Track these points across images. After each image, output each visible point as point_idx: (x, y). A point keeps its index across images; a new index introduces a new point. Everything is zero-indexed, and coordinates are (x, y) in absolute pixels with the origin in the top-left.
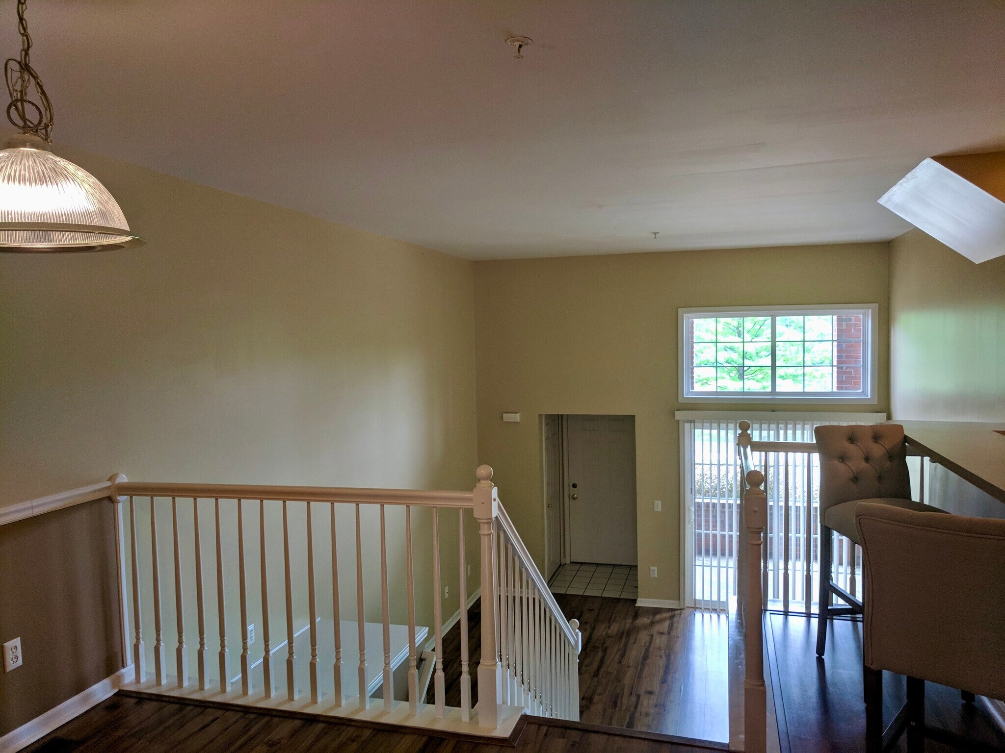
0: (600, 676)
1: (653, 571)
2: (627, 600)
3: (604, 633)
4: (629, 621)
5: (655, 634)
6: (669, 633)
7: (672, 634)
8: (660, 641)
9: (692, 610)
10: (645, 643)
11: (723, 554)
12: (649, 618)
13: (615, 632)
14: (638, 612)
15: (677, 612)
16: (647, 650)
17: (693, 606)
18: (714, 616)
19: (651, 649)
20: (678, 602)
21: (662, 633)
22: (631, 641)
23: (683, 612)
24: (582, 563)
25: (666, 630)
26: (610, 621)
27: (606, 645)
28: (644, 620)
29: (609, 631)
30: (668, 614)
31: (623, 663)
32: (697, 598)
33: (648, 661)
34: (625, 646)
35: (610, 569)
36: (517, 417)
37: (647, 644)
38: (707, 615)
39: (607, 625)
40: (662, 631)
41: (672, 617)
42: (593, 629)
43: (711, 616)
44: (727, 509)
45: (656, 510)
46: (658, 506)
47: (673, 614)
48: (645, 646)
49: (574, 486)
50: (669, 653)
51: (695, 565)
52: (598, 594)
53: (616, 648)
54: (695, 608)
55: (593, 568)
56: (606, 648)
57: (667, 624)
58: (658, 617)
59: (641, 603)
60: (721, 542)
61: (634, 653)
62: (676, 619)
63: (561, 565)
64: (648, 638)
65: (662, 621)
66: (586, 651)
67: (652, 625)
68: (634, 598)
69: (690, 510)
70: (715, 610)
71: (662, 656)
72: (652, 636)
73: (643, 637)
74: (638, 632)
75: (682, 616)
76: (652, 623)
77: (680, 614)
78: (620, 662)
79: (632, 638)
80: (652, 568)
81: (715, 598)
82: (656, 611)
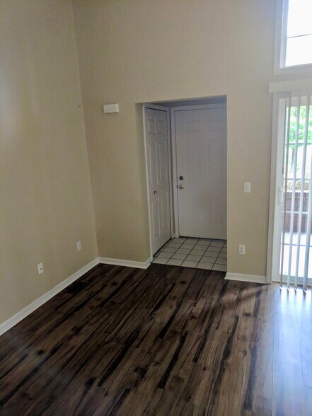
0: (166, 387)
1: (242, 248)
2: (217, 273)
3: (189, 311)
4: (216, 297)
5: (240, 315)
6: (255, 316)
7: (259, 316)
8: (245, 327)
9: (278, 285)
10: (229, 328)
11: (295, 230)
12: (235, 294)
13: (199, 312)
14: (226, 286)
15: (263, 287)
16: (230, 341)
17: (279, 281)
18: (300, 291)
19: (235, 338)
20: (263, 277)
21: (247, 315)
22: (214, 325)
23: (270, 287)
24: (188, 238)
25: (251, 311)
26: (198, 296)
27: (187, 329)
28: (230, 297)
29: (194, 310)
30: (254, 290)
31: (200, 361)
32: (284, 274)
33: (230, 360)
34: (207, 332)
35: (208, 243)
36: (116, 108)
37: (231, 331)
38: (292, 290)
39: (194, 302)
40: (247, 312)
41: (258, 294)
42: (179, 306)
43: (296, 292)
44: (301, 198)
45: (245, 191)
46: (248, 187)
47: (260, 289)
48: (228, 333)
49: (181, 178)
50: (255, 347)
51: (283, 244)
52: (192, 265)
53: (197, 334)
54: (281, 283)
55: (194, 242)
56: (186, 334)
57: (253, 301)
58: (245, 293)
59: (230, 276)
60: (294, 221)
61: (215, 344)
62: (262, 296)
63: (171, 239)
64: (233, 321)
65: (249, 297)
66: (163, 338)
67: (238, 304)
68: (224, 270)
69: (280, 191)
70: (300, 286)
71: (246, 352)
72: (237, 318)
73: (228, 319)
74: (223, 312)
75: (269, 292)
76: (239, 301)
77: (267, 290)
78: (196, 360)
79: (216, 320)
80: (241, 246)
81: (301, 274)
82: (244, 286)
